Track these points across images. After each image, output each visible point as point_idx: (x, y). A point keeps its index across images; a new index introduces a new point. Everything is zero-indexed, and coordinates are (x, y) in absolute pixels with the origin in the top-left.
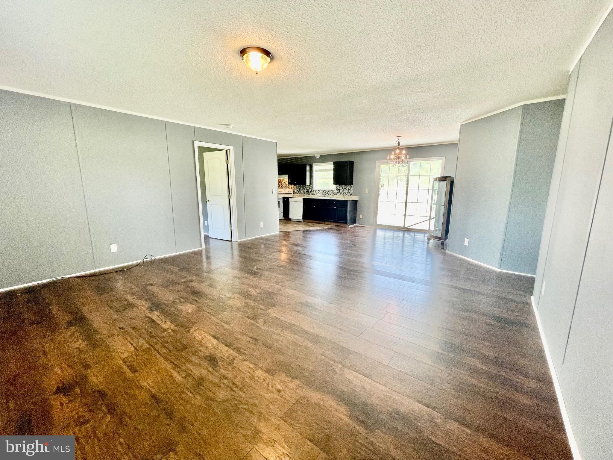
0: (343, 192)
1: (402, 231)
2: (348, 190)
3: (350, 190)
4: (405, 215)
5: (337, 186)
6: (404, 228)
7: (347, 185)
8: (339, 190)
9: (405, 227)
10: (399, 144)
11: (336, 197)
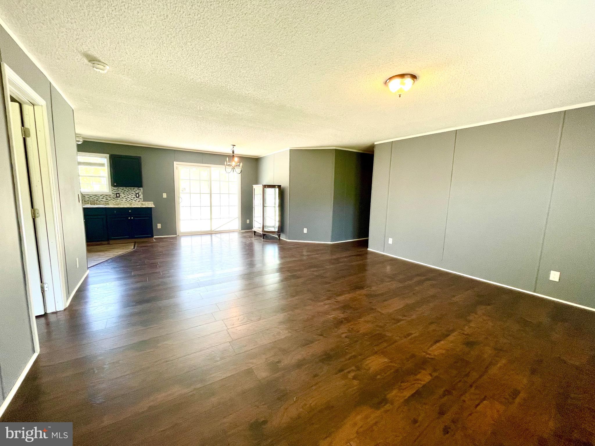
0: (126, 197)
1: (210, 235)
2: (135, 194)
3: (138, 194)
4: (211, 219)
5: (114, 188)
6: (211, 231)
7: (133, 188)
8: (119, 193)
9: (213, 230)
10: (233, 153)
11: (114, 205)
